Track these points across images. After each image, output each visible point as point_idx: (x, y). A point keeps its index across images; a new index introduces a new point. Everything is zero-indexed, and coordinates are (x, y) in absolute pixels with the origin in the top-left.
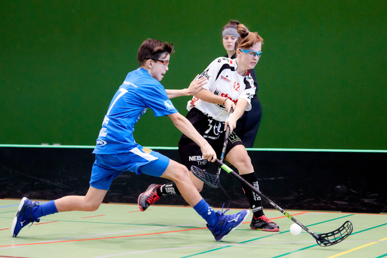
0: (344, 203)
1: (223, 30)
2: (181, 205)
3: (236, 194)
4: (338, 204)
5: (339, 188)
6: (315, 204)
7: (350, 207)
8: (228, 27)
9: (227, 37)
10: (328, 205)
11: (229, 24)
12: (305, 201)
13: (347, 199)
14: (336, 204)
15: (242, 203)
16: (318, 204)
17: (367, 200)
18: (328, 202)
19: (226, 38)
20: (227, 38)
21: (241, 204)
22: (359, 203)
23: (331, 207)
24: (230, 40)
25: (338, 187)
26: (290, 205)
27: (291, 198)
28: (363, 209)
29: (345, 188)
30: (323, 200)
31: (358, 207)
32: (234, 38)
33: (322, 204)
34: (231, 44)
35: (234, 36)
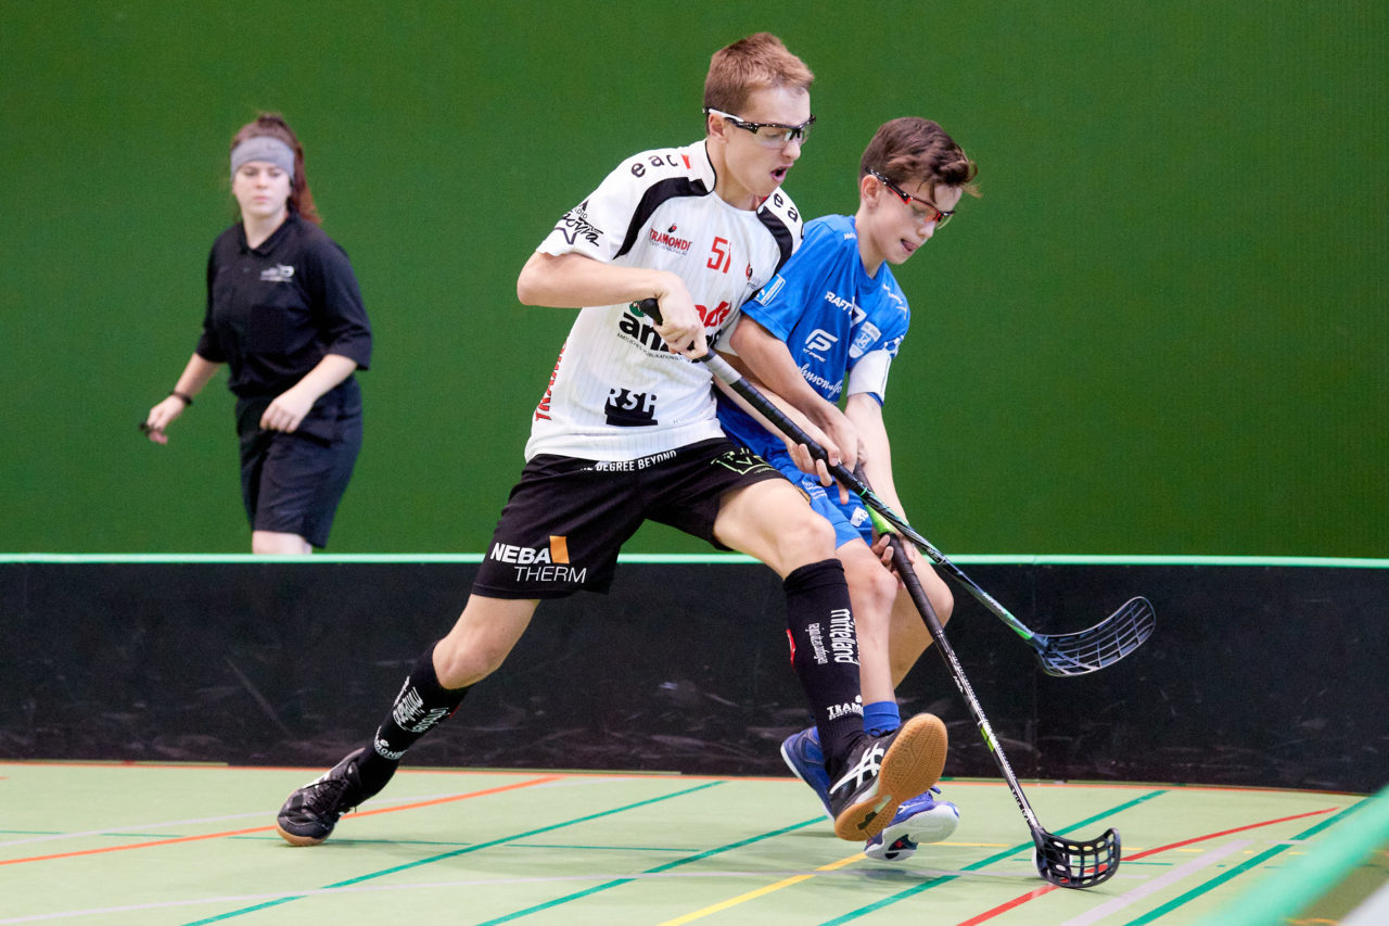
0: (689, 741)
1: (237, 144)
2: (115, 758)
3: (307, 716)
4: (664, 744)
5: (669, 690)
6: (591, 749)
7: (713, 757)
8: (254, 135)
9: (251, 168)
10: (633, 752)
11: (252, 126)
12: (550, 738)
13: (701, 728)
14: (659, 747)
15: (327, 746)
16: (600, 748)
17: (768, 730)
18: (634, 740)
19: (249, 171)
20: (253, 173)
21: (327, 751)
22: (742, 741)
23: (643, 756)
24: (264, 178)
25: (668, 686)
26: (500, 750)
27: (502, 727)
28: (756, 761)
29: (693, 690)
30: (616, 734)
31: (738, 755)
32: (277, 171)
33: (613, 747)
34: (267, 193)
35: (278, 167)
